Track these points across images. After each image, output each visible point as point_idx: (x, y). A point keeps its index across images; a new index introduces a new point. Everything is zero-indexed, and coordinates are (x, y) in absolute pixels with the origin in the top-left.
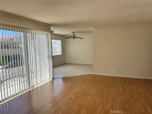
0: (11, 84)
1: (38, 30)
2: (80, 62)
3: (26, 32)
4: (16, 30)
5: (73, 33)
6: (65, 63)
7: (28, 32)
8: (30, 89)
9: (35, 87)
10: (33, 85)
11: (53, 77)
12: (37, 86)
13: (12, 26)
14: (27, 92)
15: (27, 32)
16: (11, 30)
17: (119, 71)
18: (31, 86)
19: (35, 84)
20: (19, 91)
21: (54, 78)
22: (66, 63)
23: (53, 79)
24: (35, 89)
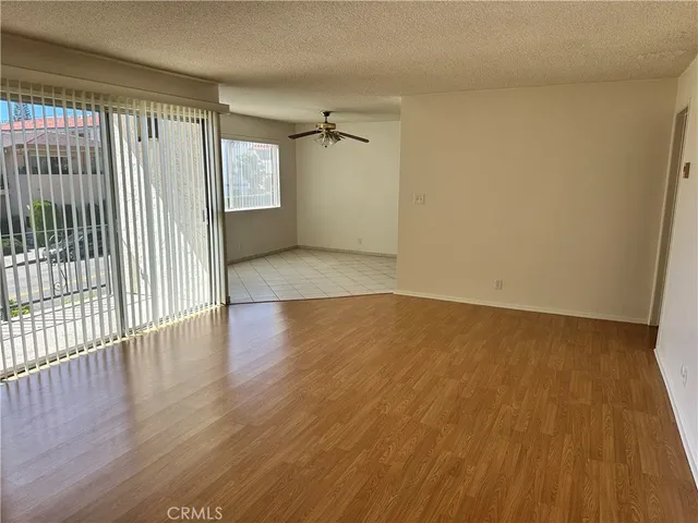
0: (59, 315)
1: (159, 104)
2: (360, 241)
3: (106, 109)
4: (84, 106)
5: (327, 114)
6: (297, 247)
7: (115, 110)
8: (124, 336)
9: (147, 331)
10: (138, 324)
11: (228, 298)
12: (154, 328)
13: (48, 89)
14: (113, 347)
15: (110, 111)
16: (74, 106)
17: (499, 285)
18: (131, 326)
19: (144, 321)
20: (81, 342)
21: (232, 301)
22: (299, 244)
23: (228, 303)
24: (145, 338)
